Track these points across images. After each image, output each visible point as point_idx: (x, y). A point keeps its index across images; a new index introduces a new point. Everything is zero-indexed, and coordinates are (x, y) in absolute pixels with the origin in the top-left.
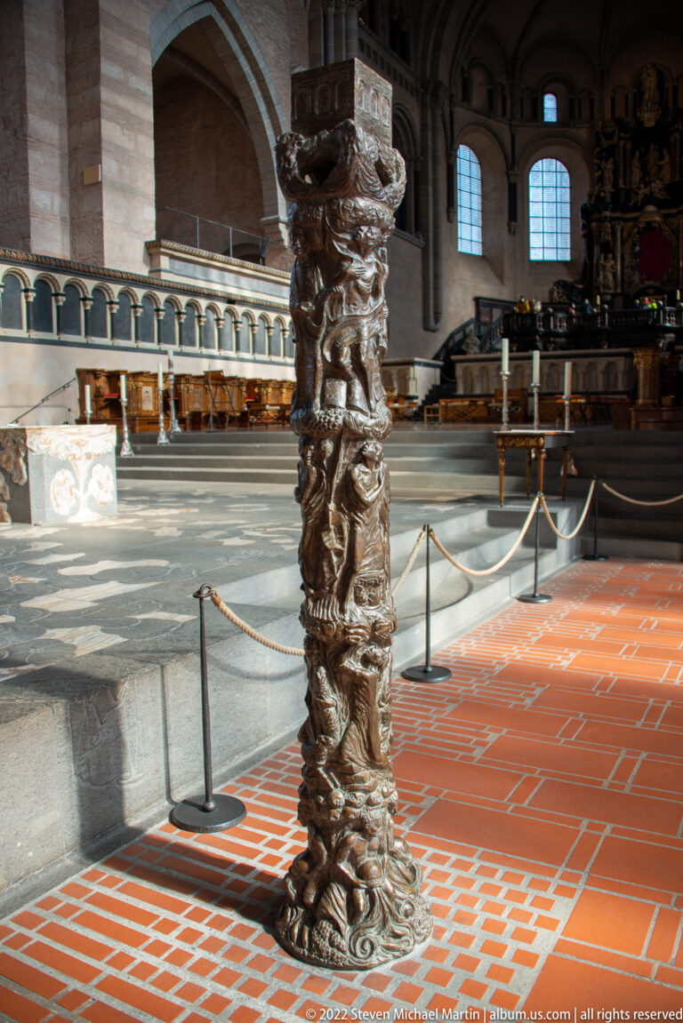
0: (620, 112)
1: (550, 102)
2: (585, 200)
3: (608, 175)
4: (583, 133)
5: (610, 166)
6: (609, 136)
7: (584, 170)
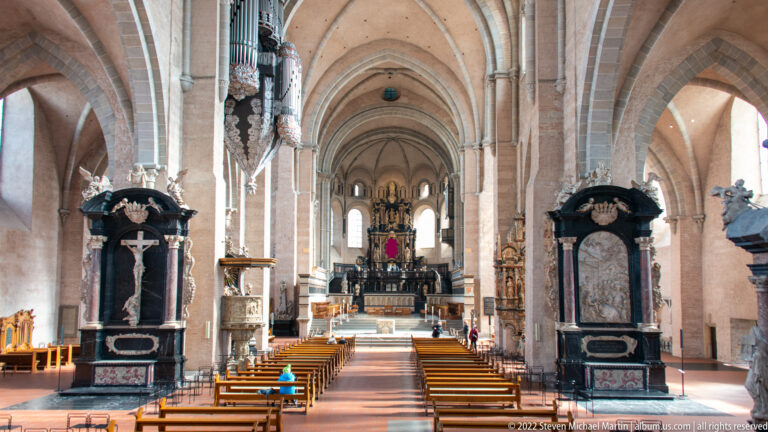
0: (381, 197)
1: (357, 188)
2: (369, 226)
3: (378, 219)
4: (368, 202)
5: (378, 215)
6: (378, 204)
7: (368, 215)
